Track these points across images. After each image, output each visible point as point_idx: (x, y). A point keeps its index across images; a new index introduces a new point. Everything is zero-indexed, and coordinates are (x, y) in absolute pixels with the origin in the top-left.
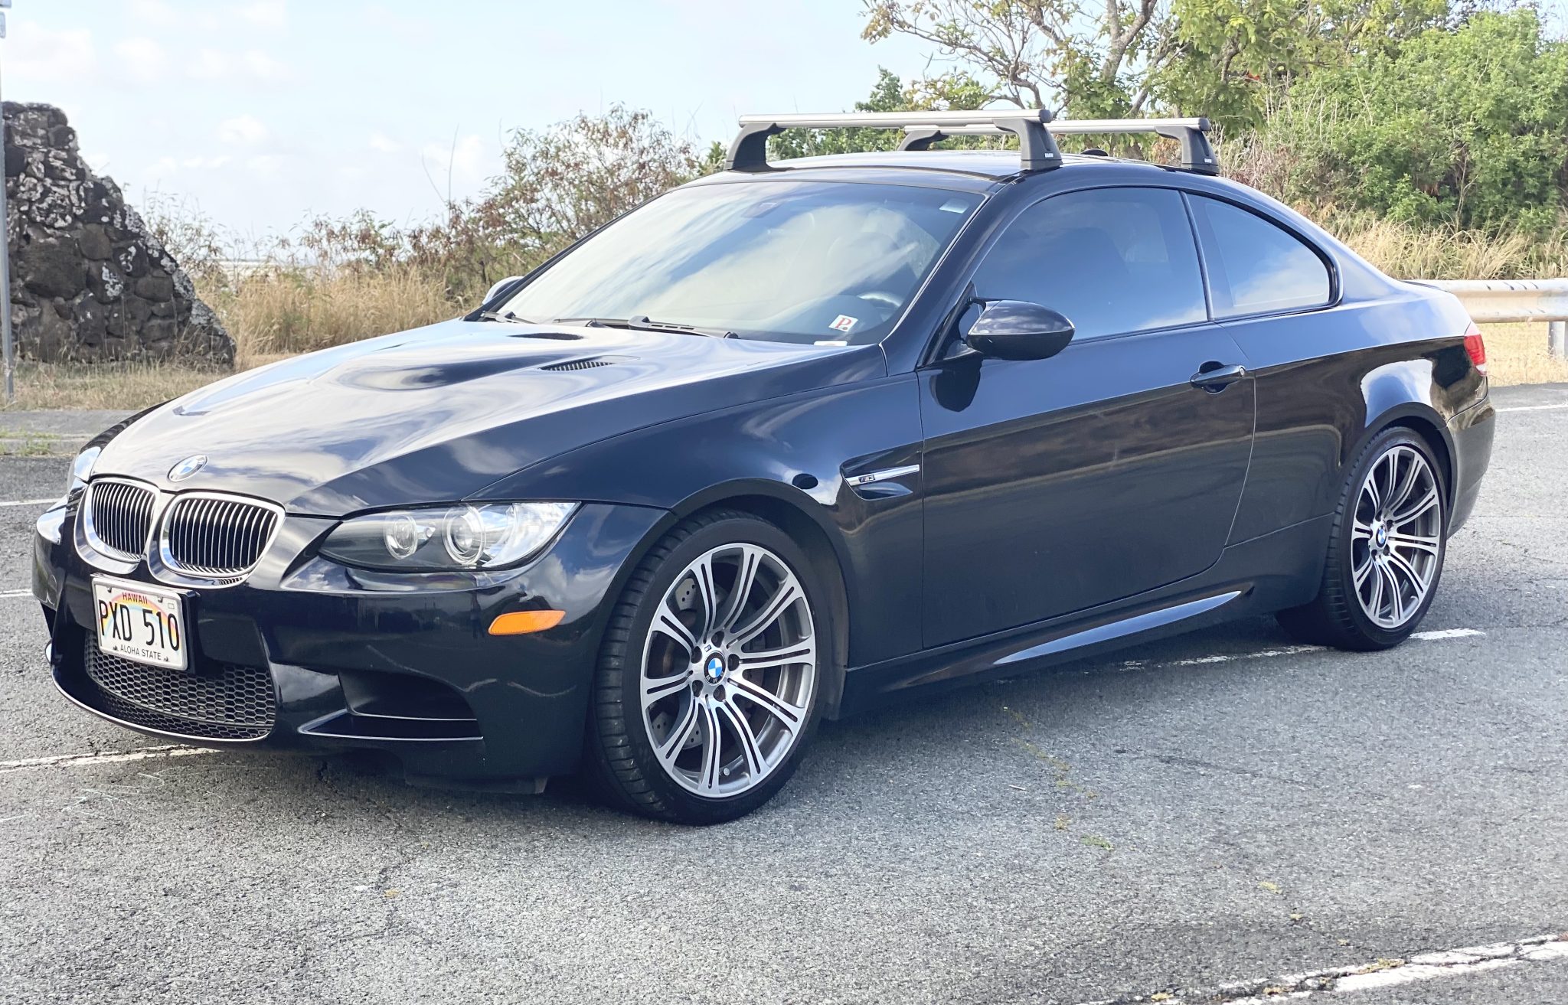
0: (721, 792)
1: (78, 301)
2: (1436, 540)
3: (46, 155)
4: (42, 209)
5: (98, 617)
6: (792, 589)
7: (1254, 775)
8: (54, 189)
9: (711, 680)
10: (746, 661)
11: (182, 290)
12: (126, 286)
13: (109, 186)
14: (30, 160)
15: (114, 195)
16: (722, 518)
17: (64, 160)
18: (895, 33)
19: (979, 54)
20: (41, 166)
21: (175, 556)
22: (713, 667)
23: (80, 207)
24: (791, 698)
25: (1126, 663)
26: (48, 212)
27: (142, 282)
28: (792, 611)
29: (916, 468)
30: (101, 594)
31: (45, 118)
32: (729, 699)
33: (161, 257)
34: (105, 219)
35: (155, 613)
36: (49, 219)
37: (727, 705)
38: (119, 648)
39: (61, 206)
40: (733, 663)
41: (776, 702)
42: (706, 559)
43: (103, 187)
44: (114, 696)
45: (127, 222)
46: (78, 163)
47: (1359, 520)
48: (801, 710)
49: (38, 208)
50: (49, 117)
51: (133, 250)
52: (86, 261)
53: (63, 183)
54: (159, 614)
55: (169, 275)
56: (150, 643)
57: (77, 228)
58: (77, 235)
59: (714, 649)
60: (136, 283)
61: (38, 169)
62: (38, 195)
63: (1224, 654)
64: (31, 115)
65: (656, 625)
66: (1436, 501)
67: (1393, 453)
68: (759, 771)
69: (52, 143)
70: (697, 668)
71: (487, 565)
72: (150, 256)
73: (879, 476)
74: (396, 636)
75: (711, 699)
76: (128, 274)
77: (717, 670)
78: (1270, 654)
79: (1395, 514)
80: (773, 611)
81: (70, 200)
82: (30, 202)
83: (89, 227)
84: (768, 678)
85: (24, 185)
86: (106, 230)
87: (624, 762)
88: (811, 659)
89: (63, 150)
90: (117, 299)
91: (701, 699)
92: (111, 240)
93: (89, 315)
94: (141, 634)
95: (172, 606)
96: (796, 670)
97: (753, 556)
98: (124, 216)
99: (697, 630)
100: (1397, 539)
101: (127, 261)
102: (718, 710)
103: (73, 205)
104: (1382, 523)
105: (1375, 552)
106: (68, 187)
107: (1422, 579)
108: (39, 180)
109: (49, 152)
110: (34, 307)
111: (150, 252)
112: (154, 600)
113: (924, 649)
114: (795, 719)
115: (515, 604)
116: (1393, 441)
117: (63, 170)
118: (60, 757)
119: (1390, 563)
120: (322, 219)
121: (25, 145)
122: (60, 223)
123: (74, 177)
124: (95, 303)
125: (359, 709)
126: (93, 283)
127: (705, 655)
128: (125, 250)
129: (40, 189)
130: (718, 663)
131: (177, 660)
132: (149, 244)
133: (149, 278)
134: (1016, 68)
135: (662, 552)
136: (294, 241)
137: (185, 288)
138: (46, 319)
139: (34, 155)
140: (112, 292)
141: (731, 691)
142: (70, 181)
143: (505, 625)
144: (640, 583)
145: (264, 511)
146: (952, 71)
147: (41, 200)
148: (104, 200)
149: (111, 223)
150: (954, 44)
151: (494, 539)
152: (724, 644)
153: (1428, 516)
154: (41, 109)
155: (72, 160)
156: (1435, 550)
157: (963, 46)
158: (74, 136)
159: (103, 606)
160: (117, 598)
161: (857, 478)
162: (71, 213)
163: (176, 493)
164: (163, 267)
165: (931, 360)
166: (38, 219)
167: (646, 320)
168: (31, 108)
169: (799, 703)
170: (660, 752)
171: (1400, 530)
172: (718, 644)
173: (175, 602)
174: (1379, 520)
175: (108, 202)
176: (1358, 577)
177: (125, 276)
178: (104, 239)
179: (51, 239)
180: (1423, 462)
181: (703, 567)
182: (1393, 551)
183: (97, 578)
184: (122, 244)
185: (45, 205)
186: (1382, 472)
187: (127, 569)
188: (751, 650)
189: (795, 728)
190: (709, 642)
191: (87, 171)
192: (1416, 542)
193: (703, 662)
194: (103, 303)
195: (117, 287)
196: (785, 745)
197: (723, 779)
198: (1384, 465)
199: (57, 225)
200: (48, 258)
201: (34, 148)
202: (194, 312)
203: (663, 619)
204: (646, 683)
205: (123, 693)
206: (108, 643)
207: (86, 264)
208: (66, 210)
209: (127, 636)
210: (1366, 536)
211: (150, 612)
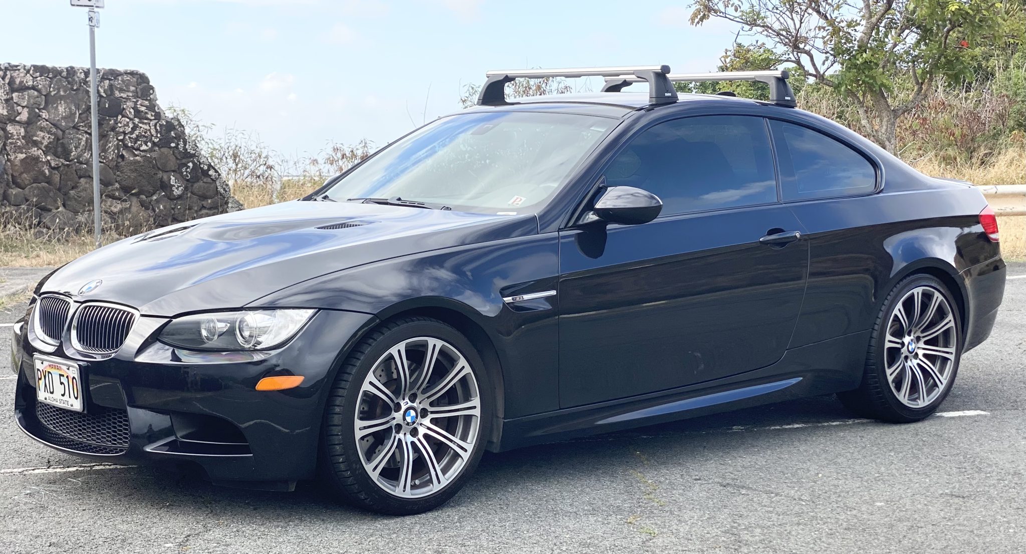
0: (412, 495)
1: (155, 198)
2: (953, 350)
3: (136, 103)
4: (132, 138)
5: (37, 379)
6: (463, 367)
7: (777, 495)
8: (140, 125)
9: (408, 424)
10: (432, 412)
11: (222, 191)
12: (186, 188)
13: (176, 123)
14: (125, 106)
15: (179, 129)
16: (413, 321)
17: (146, 106)
18: (712, 18)
19: (770, 31)
20: (132, 111)
21: (80, 341)
22: (409, 415)
23: (157, 137)
24: (464, 438)
25: (734, 427)
26: (136, 140)
27: (196, 185)
28: (464, 381)
29: (554, 293)
30: (38, 365)
31: (135, 80)
32: (420, 436)
33: (209, 170)
34: (173, 145)
35: (65, 376)
36: (136, 145)
37: (419, 440)
38: (48, 399)
39: (144, 136)
40: (424, 413)
41: (454, 442)
42: (402, 346)
43: (172, 124)
44: (49, 429)
45: (187, 147)
46: (156, 108)
47: (893, 335)
48: (470, 445)
49: (129, 137)
50: (137, 79)
51: (190, 165)
52: (161, 172)
53: (146, 121)
54: (67, 377)
55: (214, 181)
56: (63, 395)
57: (155, 151)
58: (154, 155)
59: (410, 404)
60: (192, 186)
61: (130, 112)
62: (130, 129)
63: (803, 423)
64: (126, 77)
65: (366, 387)
66: (952, 324)
67: (918, 291)
68: (439, 482)
69: (140, 96)
70: (398, 416)
71: (259, 347)
72: (202, 169)
73: (526, 297)
74: (210, 394)
75: (409, 436)
76: (188, 180)
77: (412, 417)
78: (834, 424)
79: (923, 332)
80: (451, 380)
81: (150, 132)
82: (125, 133)
83: (162, 150)
84: (449, 425)
85: (121, 123)
86: (173, 152)
87: (343, 473)
88: (477, 412)
89: (146, 100)
90: (180, 197)
91: (401, 435)
92: (177, 158)
93: (161, 207)
94: (59, 389)
95: (74, 373)
96: (468, 419)
97: (435, 346)
98: (185, 143)
99: (397, 392)
100: (924, 349)
101: (187, 172)
102: (413, 443)
103: (152, 136)
104: (912, 337)
105: (906, 358)
106: (149, 124)
107: (942, 376)
108: (131, 119)
109: (137, 101)
110: (126, 202)
111: (202, 166)
112: (65, 368)
113: (560, 409)
114: (466, 451)
115: (272, 371)
116: (917, 283)
117: (146, 113)
118: (26, 469)
119: (919, 365)
120: (339, 146)
121: (121, 97)
122: (144, 147)
123: (153, 118)
124: (166, 199)
125: (183, 437)
126: (165, 186)
127: (404, 408)
128: (186, 165)
129: (131, 125)
130: (413, 413)
131: (77, 405)
132: (201, 161)
133: (201, 183)
134: (796, 40)
135: (371, 341)
136: (321, 161)
137: (224, 189)
138: (134, 209)
139: (128, 104)
140: (177, 192)
141: (422, 431)
142: (151, 120)
143: (266, 384)
144: (355, 360)
145: (129, 313)
146: (755, 43)
147: (132, 133)
148: (172, 133)
149: (177, 147)
150: (753, 24)
151: (264, 331)
152: (418, 401)
153: (947, 333)
154: (132, 74)
155: (152, 107)
156: (952, 357)
157: (759, 25)
158: (153, 91)
159: (39, 372)
160: (46, 367)
161: (510, 298)
162: (151, 141)
163: (82, 303)
164: (210, 176)
165: (570, 224)
166: (130, 145)
167: (399, 199)
168: (126, 73)
169: (468, 441)
170: (368, 468)
171: (926, 343)
172: (413, 401)
173: (75, 369)
174: (909, 335)
175: (175, 134)
176: (891, 374)
177: (185, 182)
178: (173, 158)
179: (137, 158)
180: (941, 298)
181: (399, 351)
182: (921, 356)
183: (36, 355)
184: (184, 161)
185: (134, 136)
186: (909, 305)
187: (51, 349)
188: (438, 405)
189: (466, 456)
190: (407, 400)
191: (162, 114)
192: (939, 351)
193: (402, 412)
194: (171, 200)
195: (180, 189)
196: (458, 467)
197: (414, 487)
198: (911, 299)
199: (142, 149)
200: (136, 170)
201: (127, 99)
202: (230, 205)
203: (371, 383)
204: (359, 424)
205: (54, 427)
206: (42, 396)
207: (160, 174)
208: (148, 139)
209: (52, 391)
210: (899, 346)
211: (63, 376)
